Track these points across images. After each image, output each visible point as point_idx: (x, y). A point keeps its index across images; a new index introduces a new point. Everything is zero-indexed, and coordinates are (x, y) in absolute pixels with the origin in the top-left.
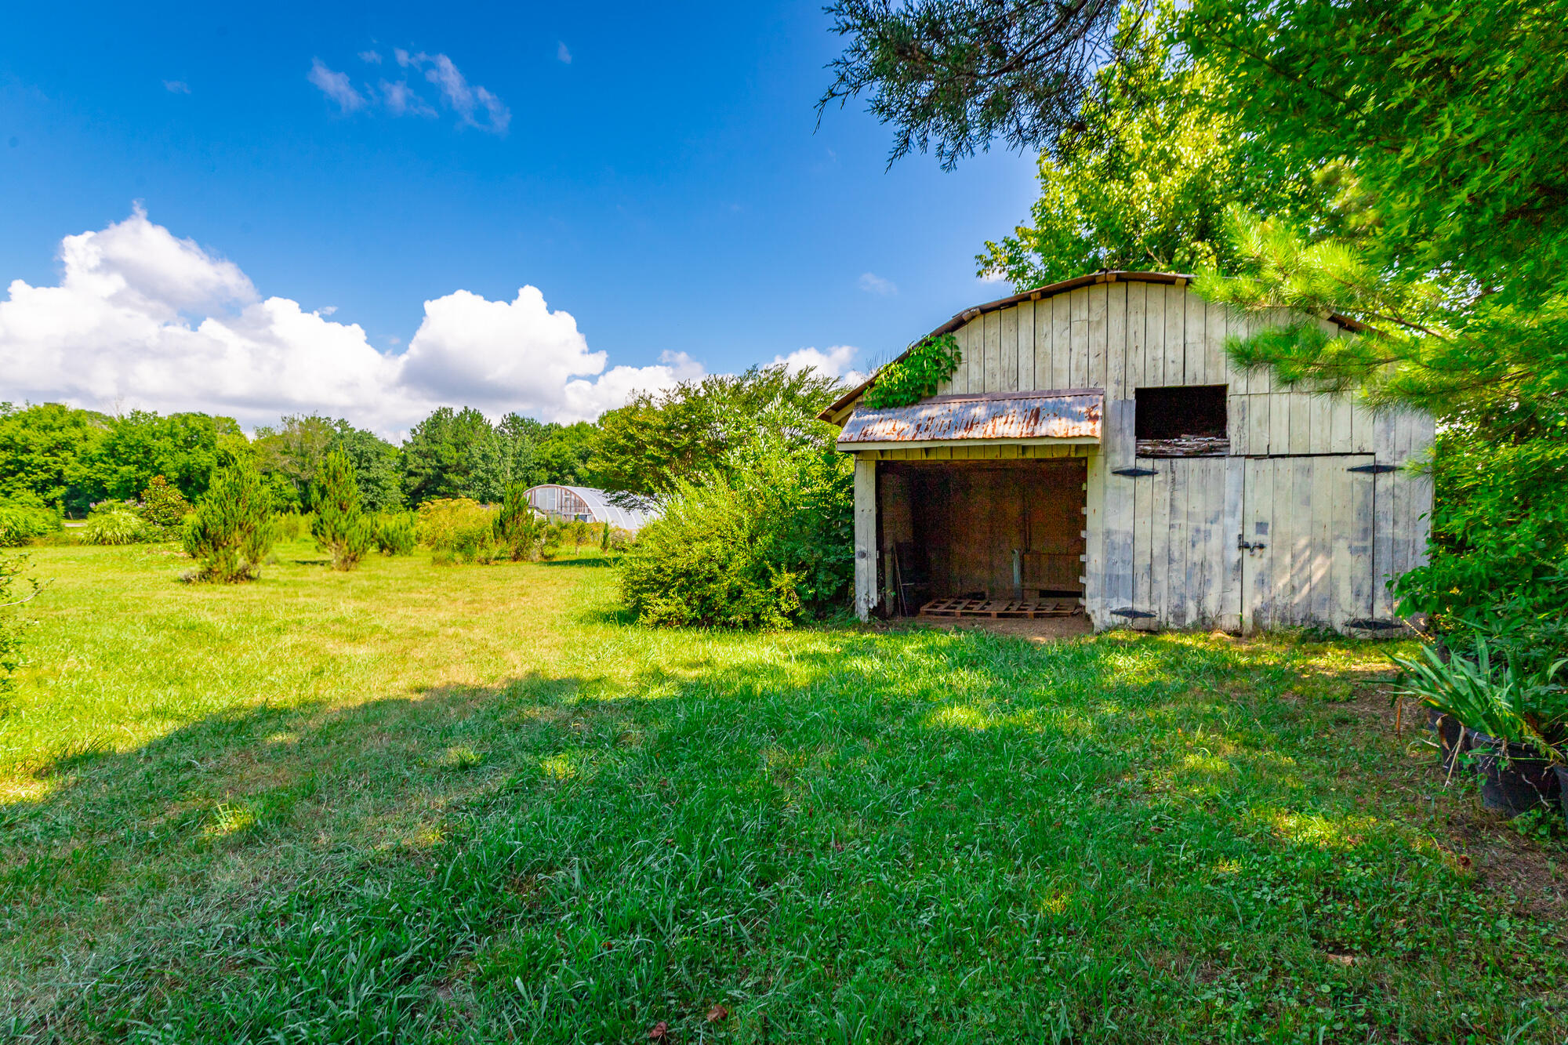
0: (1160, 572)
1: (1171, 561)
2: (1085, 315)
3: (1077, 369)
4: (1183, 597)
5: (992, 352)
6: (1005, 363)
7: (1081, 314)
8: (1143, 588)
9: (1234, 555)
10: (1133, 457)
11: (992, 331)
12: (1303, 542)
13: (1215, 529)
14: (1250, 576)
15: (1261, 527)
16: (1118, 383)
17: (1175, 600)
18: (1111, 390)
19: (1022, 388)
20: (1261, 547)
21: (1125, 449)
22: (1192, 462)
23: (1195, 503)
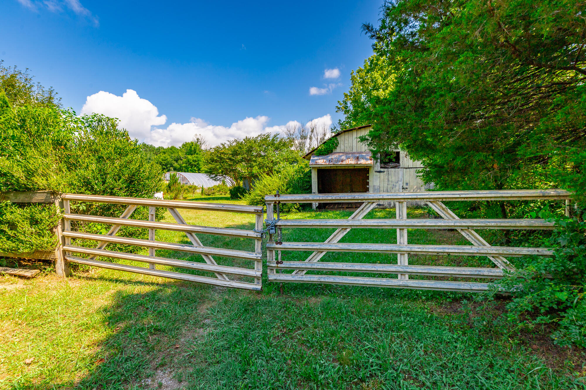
5: (346, 142)
6: (350, 145)
9: (401, 190)
10: (379, 168)
11: (346, 137)
12: (415, 187)
13: (397, 184)
15: (407, 184)
19: (354, 151)
20: (407, 188)
21: (378, 166)
22: (393, 169)
23: (393, 179)
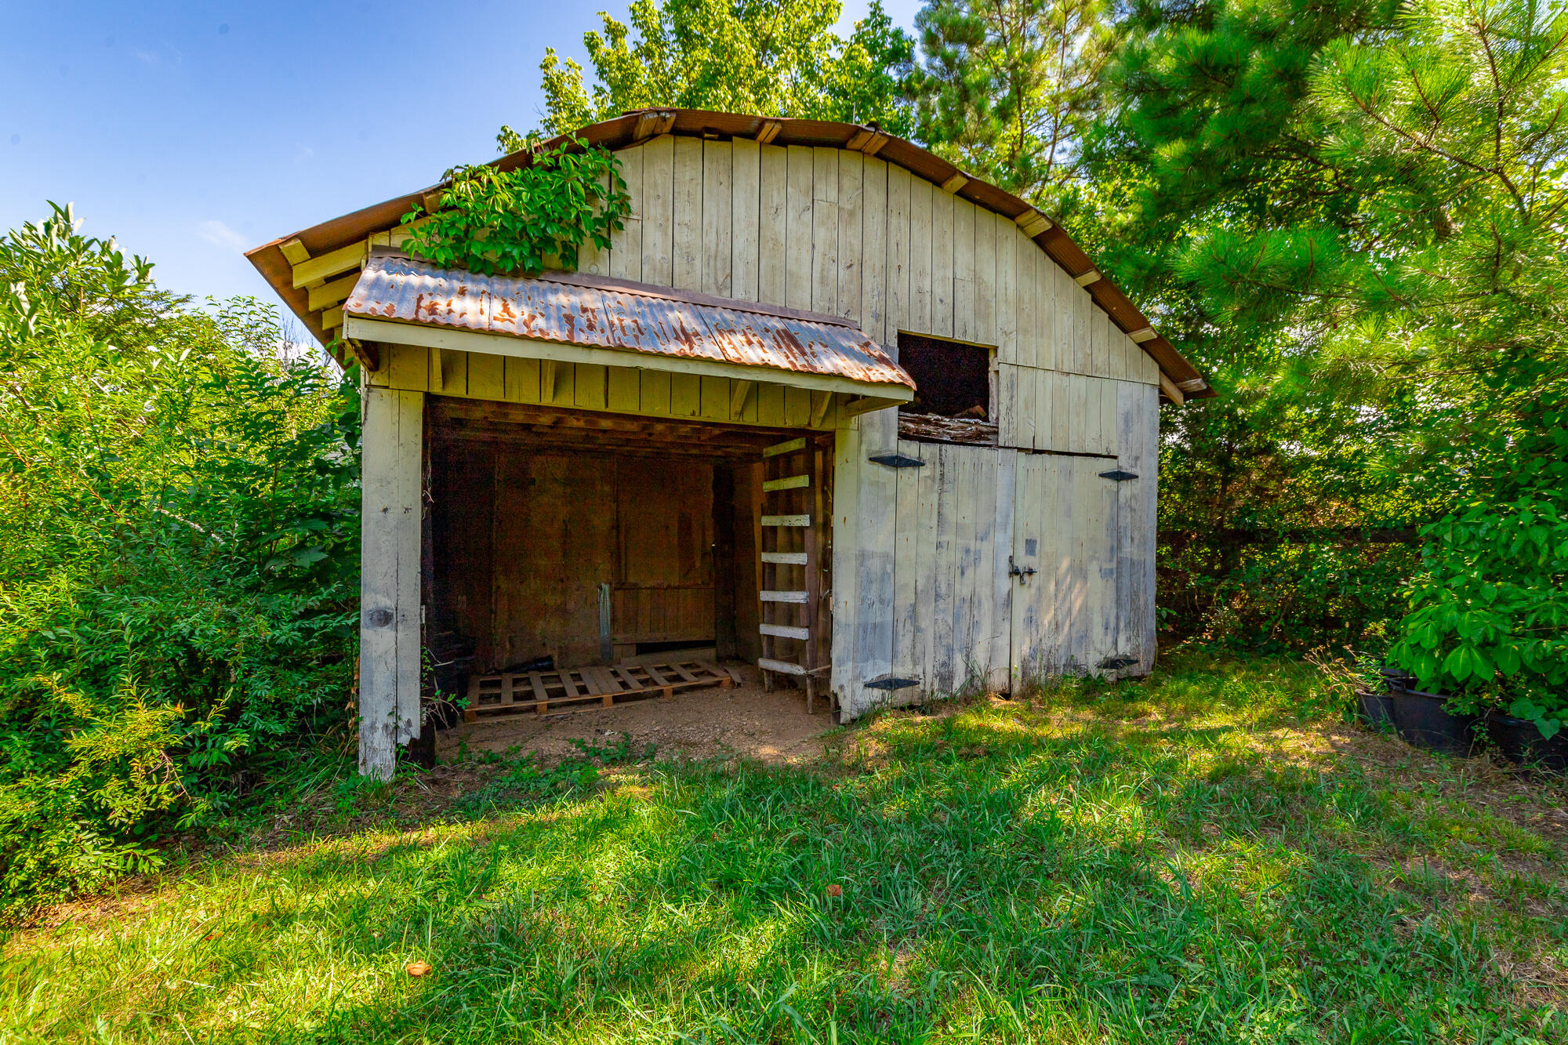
0: (926, 612)
1: (938, 596)
2: (833, 195)
3: (823, 281)
4: (950, 651)
5: (685, 214)
6: (711, 239)
7: (827, 191)
8: (904, 644)
9: (1005, 584)
10: (894, 437)
11: (689, 172)
12: (1065, 564)
13: (986, 548)
14: (1020, 612)
15: (1031, 545)
16: (877, 317)
17: (942, 657)
18: (868, 323)
19: (739, 295)
20: (1031, 572)
21: (885, 423)
22: (963, 451)
23: (964, 510)
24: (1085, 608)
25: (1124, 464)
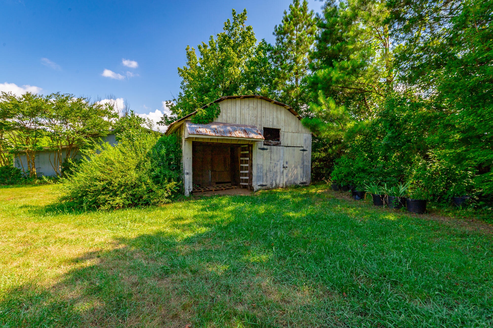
0: (268, 174)
1: (270, 171)
2: (252, 106)
3: (251, 120)
4: (272, 180)
5: (229, 111)
6: (233, 115)
7: (251, 105)
8: (265, 179)
9: (282, 169)
10: (263, 145)
11: (229, 104)
12: (293, 166)
13: (279, 163)
14: (285, 174)
15: (287, 163)
16: (260, 125)
17: (271, 181)
18: (258, 126)
19: (237, 123)
20: (287, 167)
21: (261, 143)
22: (275, 147)
23: (275, 157)
24: (297, 174)
25: (305, 148)
